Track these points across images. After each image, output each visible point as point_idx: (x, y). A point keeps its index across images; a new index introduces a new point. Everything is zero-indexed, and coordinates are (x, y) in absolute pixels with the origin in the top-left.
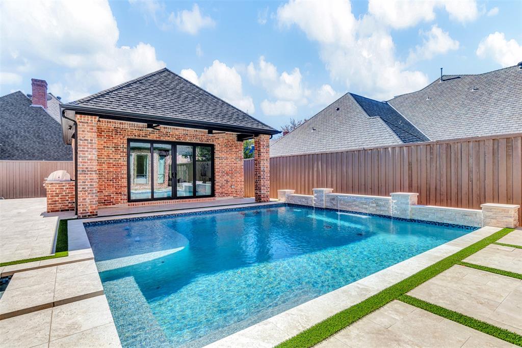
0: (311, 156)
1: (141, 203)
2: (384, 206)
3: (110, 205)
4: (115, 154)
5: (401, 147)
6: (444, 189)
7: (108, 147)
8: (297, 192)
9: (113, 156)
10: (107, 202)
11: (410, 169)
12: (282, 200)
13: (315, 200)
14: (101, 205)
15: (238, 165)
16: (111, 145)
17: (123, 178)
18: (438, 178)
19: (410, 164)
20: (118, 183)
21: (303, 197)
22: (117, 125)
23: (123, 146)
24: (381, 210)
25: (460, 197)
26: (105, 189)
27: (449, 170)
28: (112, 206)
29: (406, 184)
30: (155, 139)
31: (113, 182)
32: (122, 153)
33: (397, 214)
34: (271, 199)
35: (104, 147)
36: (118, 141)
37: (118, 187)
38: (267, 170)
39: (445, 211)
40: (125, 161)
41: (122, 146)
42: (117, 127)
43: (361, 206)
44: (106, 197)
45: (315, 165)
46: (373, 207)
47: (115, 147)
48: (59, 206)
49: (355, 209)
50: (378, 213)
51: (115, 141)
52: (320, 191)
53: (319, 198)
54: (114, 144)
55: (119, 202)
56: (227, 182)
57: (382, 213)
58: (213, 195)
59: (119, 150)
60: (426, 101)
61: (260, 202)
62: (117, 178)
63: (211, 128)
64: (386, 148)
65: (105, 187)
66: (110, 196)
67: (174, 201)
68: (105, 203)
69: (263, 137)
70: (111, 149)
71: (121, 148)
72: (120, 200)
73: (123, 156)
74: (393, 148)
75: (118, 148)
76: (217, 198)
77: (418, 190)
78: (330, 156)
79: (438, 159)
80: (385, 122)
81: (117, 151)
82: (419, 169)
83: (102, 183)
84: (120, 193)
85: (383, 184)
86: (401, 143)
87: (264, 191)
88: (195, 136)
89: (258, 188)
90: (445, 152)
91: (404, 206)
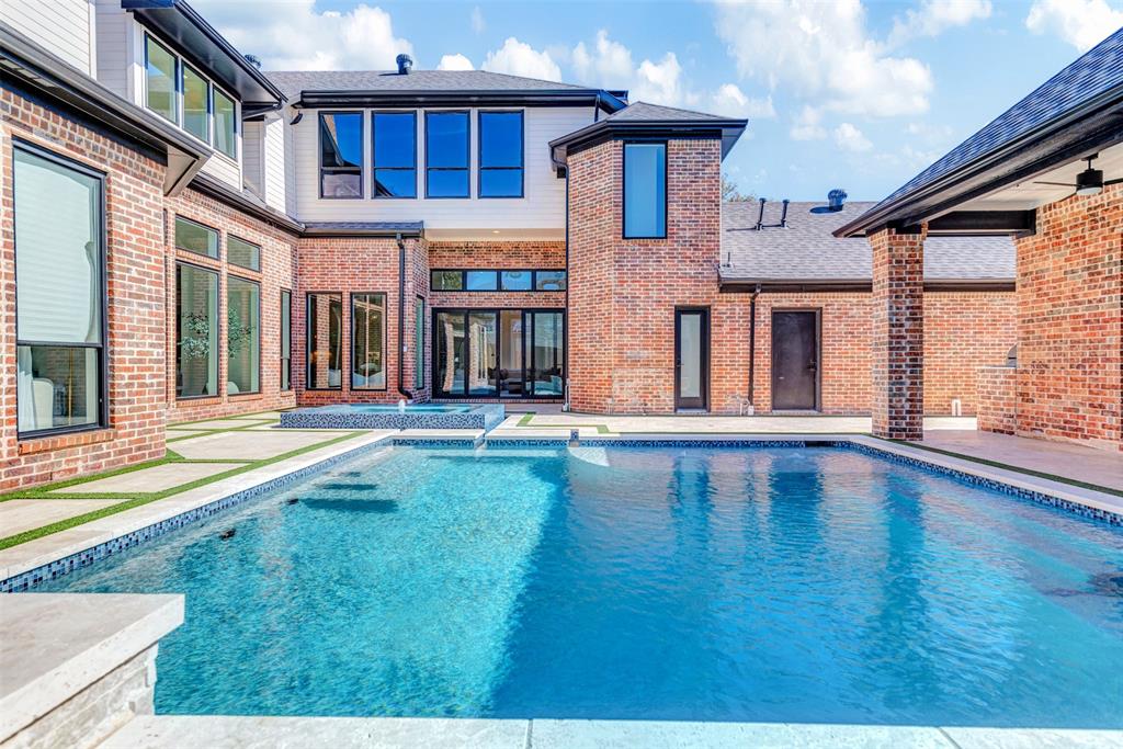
3: (1077, 436)
4: (1089, 288)
7: (1073, 272)
9: (1085, 295)
10: (1071, 429)
14: (1057, 434)
16: (1080, 263)
17: (1108, 360)
20: (1095, 376)
22: (1092, 199)
23: (1111, 258)
26: (1066, 391)
28: (1079, 441)
31: (1085, 373)
32: (1106, 283)
35: (1065, 273)
36: (1096, 247)
37: (1097, 386)
40: (1114, 306)
41: (1107, 261)
42: (1093, 205)
44: (1068, 414)
47: (1089, 268)
51: (1090, 249)
54: (1086, 260)
55: (1098, 433)
59: (1099, 273)
62: (1092, 360)
65: (1066, 385)
66: (1078, 410)
68: (1064, 428)
70: (1080, 277)
71: (1103, 266)
72: (1100, 428)
73: (1109, 292)
75: (1096, 267)
81: (1096, 277)
83: (1059, 372)
84: (1101, 406)
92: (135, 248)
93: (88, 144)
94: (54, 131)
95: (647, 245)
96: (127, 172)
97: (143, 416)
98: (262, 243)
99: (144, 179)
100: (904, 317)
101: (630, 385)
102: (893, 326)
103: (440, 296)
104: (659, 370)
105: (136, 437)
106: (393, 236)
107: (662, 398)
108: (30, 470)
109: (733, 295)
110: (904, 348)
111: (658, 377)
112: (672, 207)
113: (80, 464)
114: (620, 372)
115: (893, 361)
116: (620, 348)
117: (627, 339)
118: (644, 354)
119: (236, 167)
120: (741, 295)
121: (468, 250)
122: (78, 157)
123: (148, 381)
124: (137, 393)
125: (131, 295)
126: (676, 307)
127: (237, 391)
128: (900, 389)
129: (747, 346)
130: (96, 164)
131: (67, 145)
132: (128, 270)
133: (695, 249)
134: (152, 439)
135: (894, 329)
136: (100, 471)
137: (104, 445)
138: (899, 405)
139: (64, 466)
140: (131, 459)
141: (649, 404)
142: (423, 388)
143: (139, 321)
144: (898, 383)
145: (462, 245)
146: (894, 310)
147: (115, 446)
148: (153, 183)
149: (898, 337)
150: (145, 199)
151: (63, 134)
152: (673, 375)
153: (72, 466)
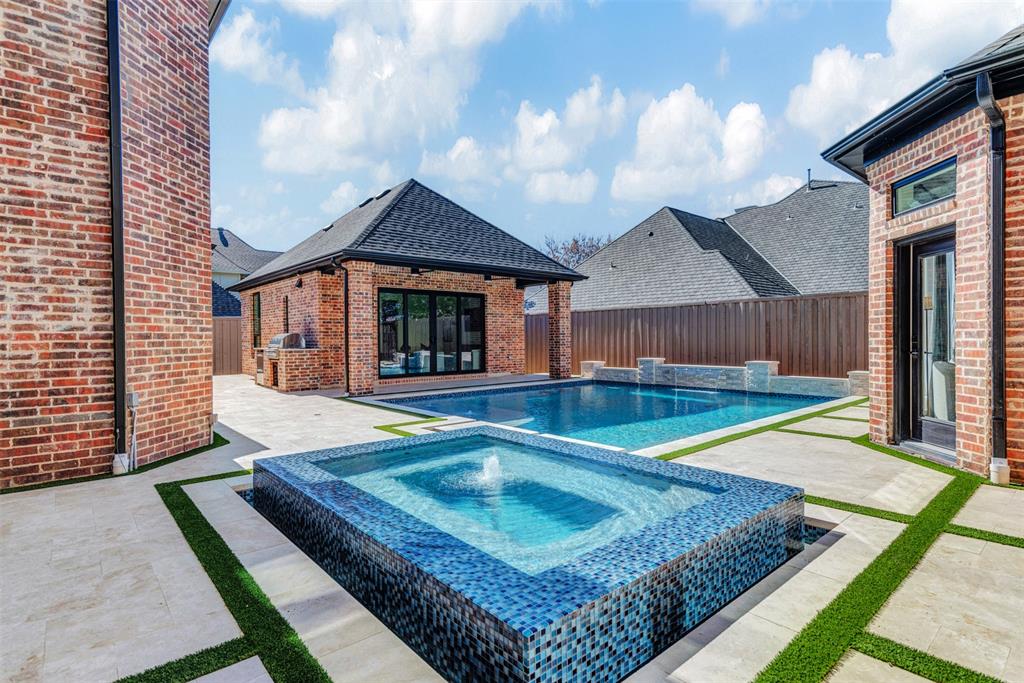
0: (626, 312)
1: (395, 380)
2: (737, 378)
5: (756, 302)
6: (809, 356)
8: (608, 364)
11: (768, 331)
12: (588, 376)
13: (640, 374)
15: (517, 325)
18: (803, 343)
19: (768, 324)
21: (621, 371)
24: (733, 384)
25: (828, 365)
27: (815, 332)
29: (763, 350)
30: (411, 287)
33: (755, 388)
34: (572, 376)
38: (567, 332)
39: (810, 381)
43: (706, 379)
45: (632, 325)
46: (724, 380)
48: (299, 383)
49: (698, 383)
50: (729, 387)
52: (647, 361)
53: (647, 371)
56: (503, 349)
57: (734, 387)
58: (483, 369)
60: (785, 222)
61: (559, 378)
63: (489, 272)
64: (736, 303)
67: (433, 378)
69: (563, 285)
74: (746, 303)
76: (490, 375)
77: (778, 357)
78: (655, 311)
79: (803, 319)
80: (728, 259)
82: (779, 329)
85: (733, 351)
86: (755, 296)
87: (564, 363)
88: (462, 283)
89: (554, 357)
90: (810, 309)
91: (762, 377)
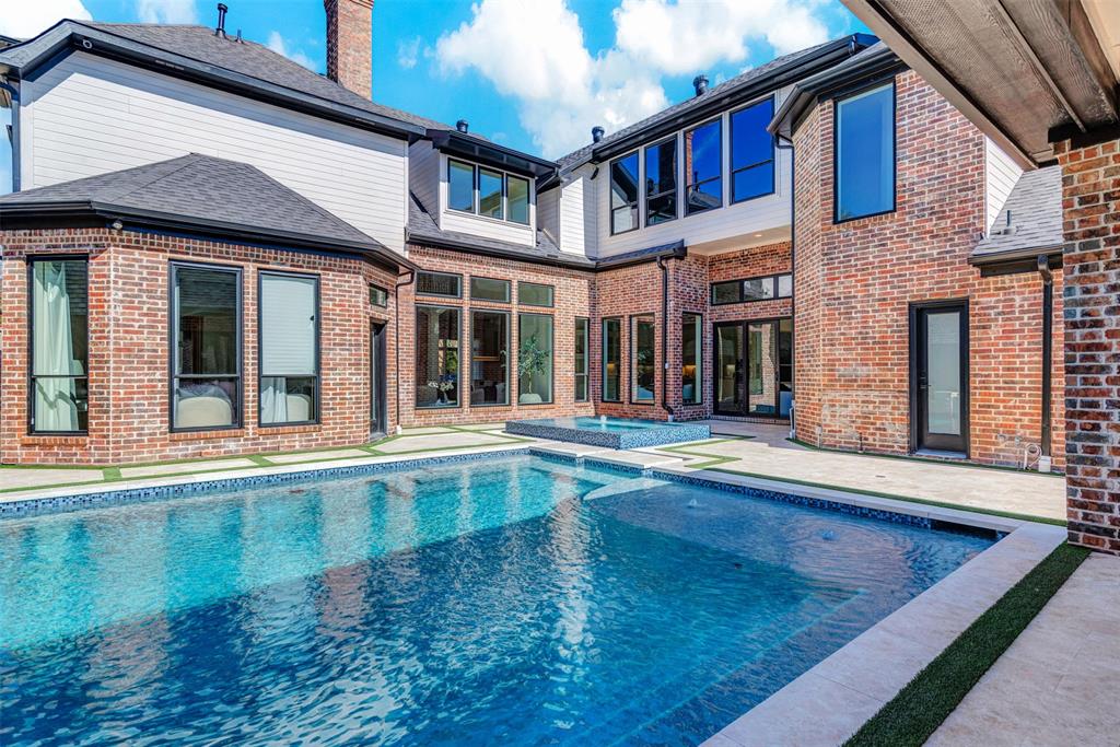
92: (339, 315)
93: (304, 262)
94: (282, 260)
95: (866, 226)
96: (334, 271)
97: (344, 418)
98: (554, 284)
99: (347, 272)
100: (1103, 308)
101: (845, 411)
102: (1075, 325)
103: (719, 310)
104: (884, 393)
105: (338, 430)
106: (653, 260)
107: (890, 432)
108: (266, 444)
109: (1006, 277)
110: (1103, 369)
111: (883, 403)
112: (904, 164)
113: (297, 444)
114: (831, 395)
115: (1077, 393)
116: (831, 364)
117: (839, 352)
118: (862, 371)
119: (530, 229)
120: (1022, 276)
121: (744, 258)
122: (298, 270)
123: (348, 396)
124: (339, 404)
125: (334, 344)
126: (910, 304)
127: (540, 401)
128: (1095, 450)
129: (1038, 358)
130: (311, 271)
131: (291, 266)
132: (333, 329)
133: (939, 218)
134: (350, 433)
135: (1078, 332)
136: (311, 448)
137: (314, 434)
138: (1092, 480)
139: (286, 444)
140: (334, 444)
141: (871, 438)
142: (701, 404)
143: (341, 359)
144: (1088, 438)
145: (738, 254)
146: (1078, 295)
147: (322, 435)
148: (354, 273)
149: (1089, 347)
150: (347, 284)
151: (287, 260)
152: (906, 400)
153: (292, 444)
